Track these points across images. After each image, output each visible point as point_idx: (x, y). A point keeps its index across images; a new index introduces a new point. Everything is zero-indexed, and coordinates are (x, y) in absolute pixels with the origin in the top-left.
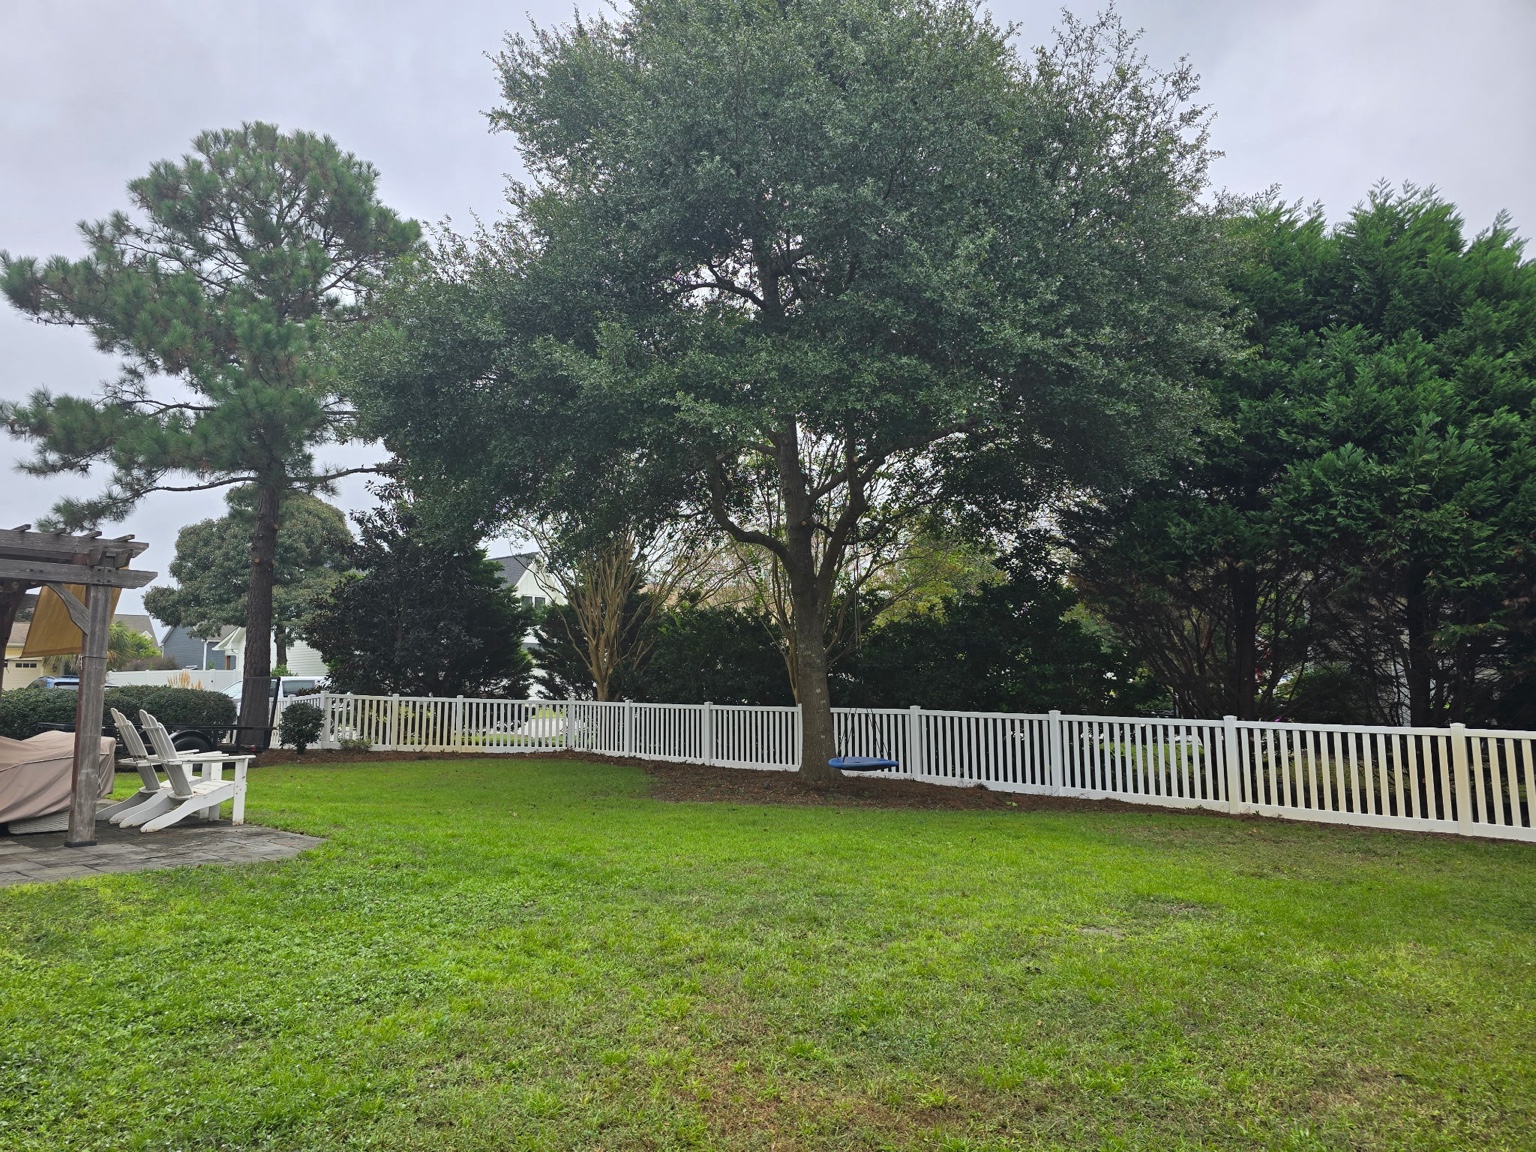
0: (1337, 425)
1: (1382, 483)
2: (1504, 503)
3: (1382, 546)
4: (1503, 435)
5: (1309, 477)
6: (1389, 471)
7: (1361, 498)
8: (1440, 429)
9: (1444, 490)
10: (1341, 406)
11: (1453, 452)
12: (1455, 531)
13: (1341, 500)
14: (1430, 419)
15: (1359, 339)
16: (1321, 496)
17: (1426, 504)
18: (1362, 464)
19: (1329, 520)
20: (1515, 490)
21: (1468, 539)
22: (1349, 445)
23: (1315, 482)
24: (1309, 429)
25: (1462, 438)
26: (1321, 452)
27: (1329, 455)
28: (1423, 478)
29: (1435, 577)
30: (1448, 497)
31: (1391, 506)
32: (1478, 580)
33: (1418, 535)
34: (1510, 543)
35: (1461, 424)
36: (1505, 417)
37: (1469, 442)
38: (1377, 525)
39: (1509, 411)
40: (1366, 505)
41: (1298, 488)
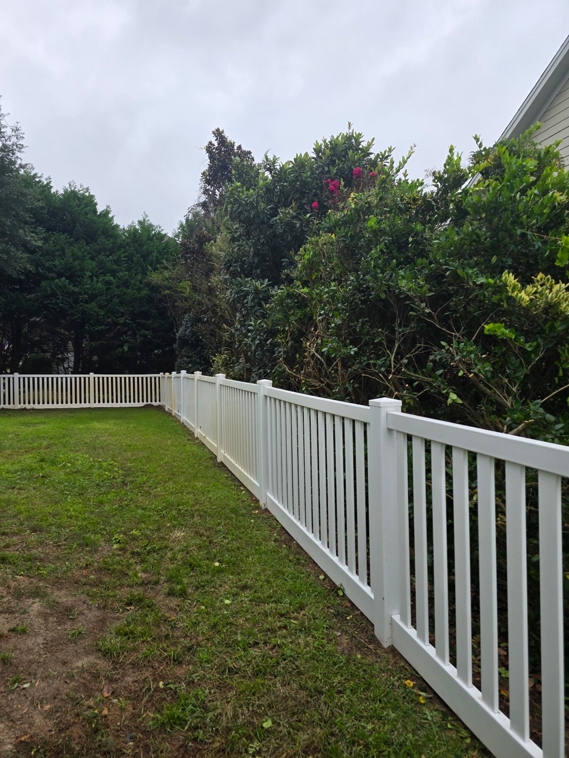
0: (59, 270)
1: (73, 294)
2: (108, 304)
3: (73, 315)
4: (109, 283)
5: (50, 287)
6: (76, 290)
7: (67, 297)
8: (91, 277)
9: (92, 298)
10: (61, 263)
11: (95, 286)
12: (94, 312)
13: (61, 297)
14: (88, 274)
15: (66, 239)
16: (54, 295)
17: (86, 302)
18: (68, 285)
19: (57, 304)
20: (111, 301)
21: (98, 315)
22: (64, 278)
23: (52, 289)
24: (49, 270)
25: (97, 282)
26: (53, 279)
27: (57, 281)
28: (86, 293)
29: (88, 326)
30: (93, 301)
31: (76, 301)
32: (100, 328)
33: (84, 312)
34: (109, 317)
35: (97, 277)
36: (109, 278)
37: (100, 284)
38: (72, 307)
39: (111, 276)
40: (68, 300)
41: (46, 291)
